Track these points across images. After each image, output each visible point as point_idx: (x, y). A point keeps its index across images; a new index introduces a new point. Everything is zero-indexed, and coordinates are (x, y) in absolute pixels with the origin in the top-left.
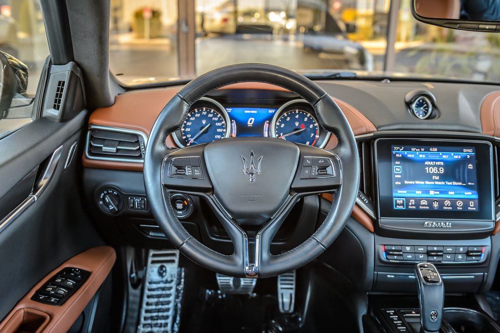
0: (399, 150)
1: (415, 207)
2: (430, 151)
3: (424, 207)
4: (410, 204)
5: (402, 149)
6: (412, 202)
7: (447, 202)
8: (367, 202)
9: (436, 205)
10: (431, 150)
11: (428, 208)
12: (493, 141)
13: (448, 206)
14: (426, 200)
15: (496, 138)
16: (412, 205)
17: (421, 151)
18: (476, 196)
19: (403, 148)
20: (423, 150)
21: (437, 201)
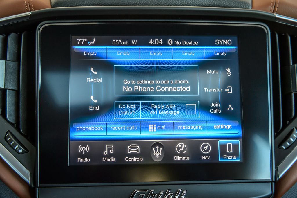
0: (86, 44)
1: (114, 160)
2: (150, 45)
3: (134, 159)
4: (106, 153)
5: (93, 43)
6: (110, 148)
7: (182, 147)
8: (21, 151)
9: (157, 154)
10: (151, 42)
11: (141, 159)
12: (272, 22)
13: (182, 154)
14: (138, 143)
15: (277, 16)
16: (109, 156)
17: (130, 44)
18: (237, 132)
19: (94, 39)
20: (134, 42)
21: (160, 145)
